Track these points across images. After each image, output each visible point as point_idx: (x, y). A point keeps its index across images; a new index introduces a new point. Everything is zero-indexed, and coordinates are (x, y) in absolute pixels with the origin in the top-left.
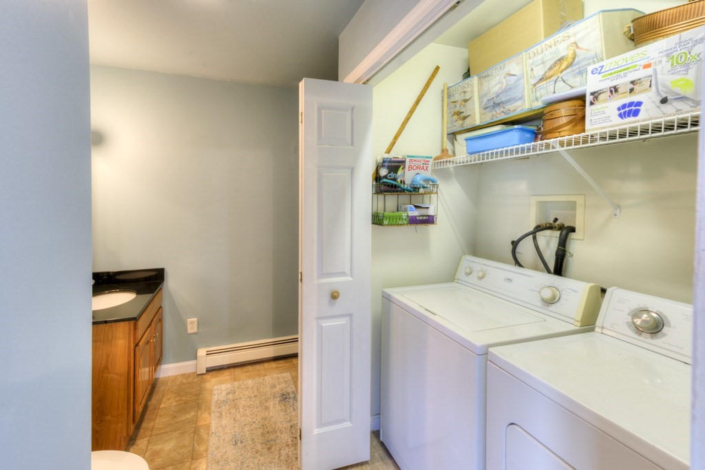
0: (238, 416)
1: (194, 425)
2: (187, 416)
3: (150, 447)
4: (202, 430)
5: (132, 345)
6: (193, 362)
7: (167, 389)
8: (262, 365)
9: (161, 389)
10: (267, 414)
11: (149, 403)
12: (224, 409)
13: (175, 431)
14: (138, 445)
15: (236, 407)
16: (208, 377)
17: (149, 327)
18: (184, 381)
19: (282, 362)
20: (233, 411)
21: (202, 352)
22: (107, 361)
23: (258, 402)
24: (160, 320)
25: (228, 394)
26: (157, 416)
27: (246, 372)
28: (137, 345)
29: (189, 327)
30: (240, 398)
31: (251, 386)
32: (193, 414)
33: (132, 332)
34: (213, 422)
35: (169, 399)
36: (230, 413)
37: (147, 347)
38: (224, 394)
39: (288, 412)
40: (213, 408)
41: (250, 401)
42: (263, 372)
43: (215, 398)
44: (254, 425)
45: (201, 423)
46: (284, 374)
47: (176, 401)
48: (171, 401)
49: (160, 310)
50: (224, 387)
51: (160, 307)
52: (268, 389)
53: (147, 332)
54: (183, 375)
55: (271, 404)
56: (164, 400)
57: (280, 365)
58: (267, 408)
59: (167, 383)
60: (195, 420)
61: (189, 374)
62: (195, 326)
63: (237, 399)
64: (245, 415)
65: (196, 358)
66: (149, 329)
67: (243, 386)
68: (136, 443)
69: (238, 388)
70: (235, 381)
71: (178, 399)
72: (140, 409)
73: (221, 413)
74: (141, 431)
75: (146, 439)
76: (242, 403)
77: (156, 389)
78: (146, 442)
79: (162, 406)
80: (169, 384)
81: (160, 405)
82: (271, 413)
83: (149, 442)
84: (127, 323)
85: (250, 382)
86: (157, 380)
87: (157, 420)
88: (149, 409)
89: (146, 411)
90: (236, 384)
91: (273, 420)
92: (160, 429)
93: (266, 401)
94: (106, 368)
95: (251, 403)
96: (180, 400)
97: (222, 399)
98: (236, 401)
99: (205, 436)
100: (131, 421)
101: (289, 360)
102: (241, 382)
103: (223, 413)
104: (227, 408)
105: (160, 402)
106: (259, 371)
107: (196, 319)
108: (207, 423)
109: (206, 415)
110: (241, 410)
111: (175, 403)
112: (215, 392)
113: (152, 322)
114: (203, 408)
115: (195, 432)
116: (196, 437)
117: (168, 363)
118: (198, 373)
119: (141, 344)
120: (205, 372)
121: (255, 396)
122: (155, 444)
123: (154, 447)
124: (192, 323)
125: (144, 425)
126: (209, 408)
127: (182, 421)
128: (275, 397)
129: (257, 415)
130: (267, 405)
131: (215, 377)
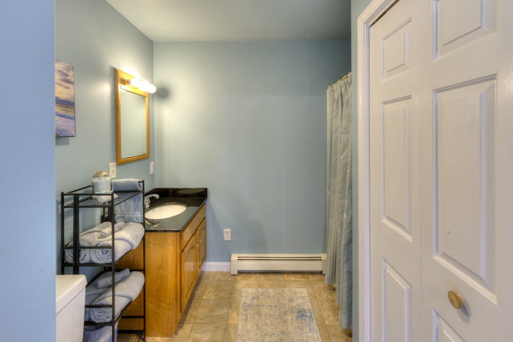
0: (260, 324)
1: (226, 323)
2: (222, 312)
3: (192, 334)
4: (231, 330)
5: (179, 251)
6: (227, 264)
7: (209, 283)
8: (282, 276)
9: (205, 282)
10: (285, 328)
11: (196, 292)
12: (250, 312)
13: (212, 324)
14: (184, 329)
15: (259, 313)
16: (239, 278)
17: (194, 234)
18: (222, 278)
19: (299, 276)
20: (256, 317)
21: (234, 257)
22: (162, 261)
23: (278, 313)
24: (205, 228)
25: (253, 298)
26: (199, 306)
27: (269, 280)
28: (182, 251)
29: (225, 235)
30: (263, 305)
31: (272, 295)
32: (225, 311)
33: (178, 241)
34: (240, 323)
35: (209, 292)
36: (254, 319)
37: (192, 251)
38: (250, 298)
39: (305, 331)
40: (241, 310)
41: (271, 310)
42: (283, 284)
43: (243, 300)
44: (273, 337)
45: (231, 322)
46: (302, 290)
47: (214, 296)
48: (211, 294)
49: (204, 220)
50: (250, 290)
51: (204, 218)
52: (286, 302)
53: (192, 239)
54: (221, 272)
55: (289, 317)
56: (206, 292)
57: (298, 280)
58: (285, 322)
59: (209, 278)
60: (226, 318)
61: (225, 272)
62: (230, 235)
63: (260, 306)
64: (267, 325)
65: (230, 260)
66: (194, 237)
67: (265, 293)
68: (183, 327)
69: (262, 295)
70: (260, 287)
71: (215, 293)
72: (185, 301)
73: (247, 317)
74: (188, 317)
75: (190, 325)
76: (265, 310)
77: (202, 281)
78: (190, 328)
79: (204, 297)
80: (210, 279)
81: (203, 296)
82: (289, 329)
83: (192, 329)
84: (175, 233)
85: (271, 291)
86: (202, 272)
87: (200, 310)
88: (195, 298)
89: (193, 299)
90: (260, 290)
91: (291, 336)
92: (201, 319)
93: (285, 314)
94: (161, 266)
95: (272, 312)
96: (217, 295)
97: (248, 302)
98: (259, 307)
99: (233, 336)
100: (179, 311)
101: (306, 275)
102: (264, 289)
103: (248, 318)
104: (252, 312)
105: (203, 294)
106: (280, 281)
107: (230, 230)
108: (235, 323)
109: (234, 315)
110: (263, 318)
111: (213, 297)
112: (244, 294)
113: (197, 230)
114: (234, 307)
115: (225, 329)
116: (226, 335)
117: (211, 261)
118: (232, 274)
119: (186, 250)
120: (237, 274)
121: (275, 306)
122: (196, 332)
123: (195, 335)
124: (227, 232)
125: (190, 312)
126: (237, 309)
127: (217, 316)
128: (292, 312)
129: (276, 327)
130: (286, 318)
131: (244, 280)
